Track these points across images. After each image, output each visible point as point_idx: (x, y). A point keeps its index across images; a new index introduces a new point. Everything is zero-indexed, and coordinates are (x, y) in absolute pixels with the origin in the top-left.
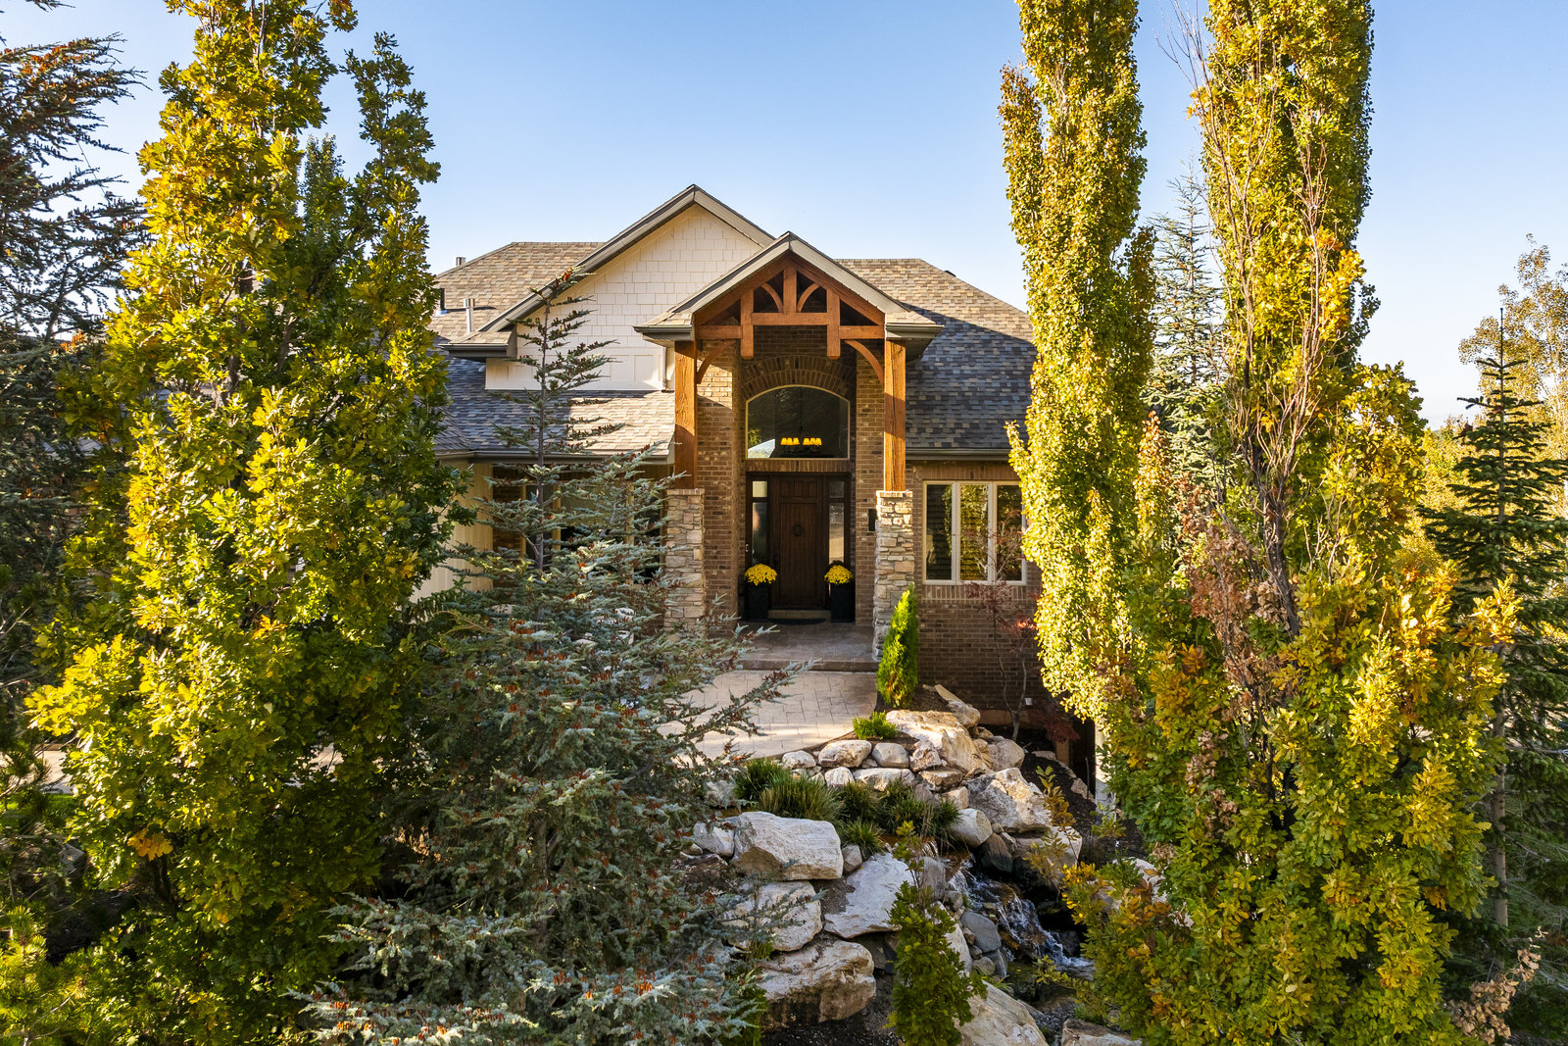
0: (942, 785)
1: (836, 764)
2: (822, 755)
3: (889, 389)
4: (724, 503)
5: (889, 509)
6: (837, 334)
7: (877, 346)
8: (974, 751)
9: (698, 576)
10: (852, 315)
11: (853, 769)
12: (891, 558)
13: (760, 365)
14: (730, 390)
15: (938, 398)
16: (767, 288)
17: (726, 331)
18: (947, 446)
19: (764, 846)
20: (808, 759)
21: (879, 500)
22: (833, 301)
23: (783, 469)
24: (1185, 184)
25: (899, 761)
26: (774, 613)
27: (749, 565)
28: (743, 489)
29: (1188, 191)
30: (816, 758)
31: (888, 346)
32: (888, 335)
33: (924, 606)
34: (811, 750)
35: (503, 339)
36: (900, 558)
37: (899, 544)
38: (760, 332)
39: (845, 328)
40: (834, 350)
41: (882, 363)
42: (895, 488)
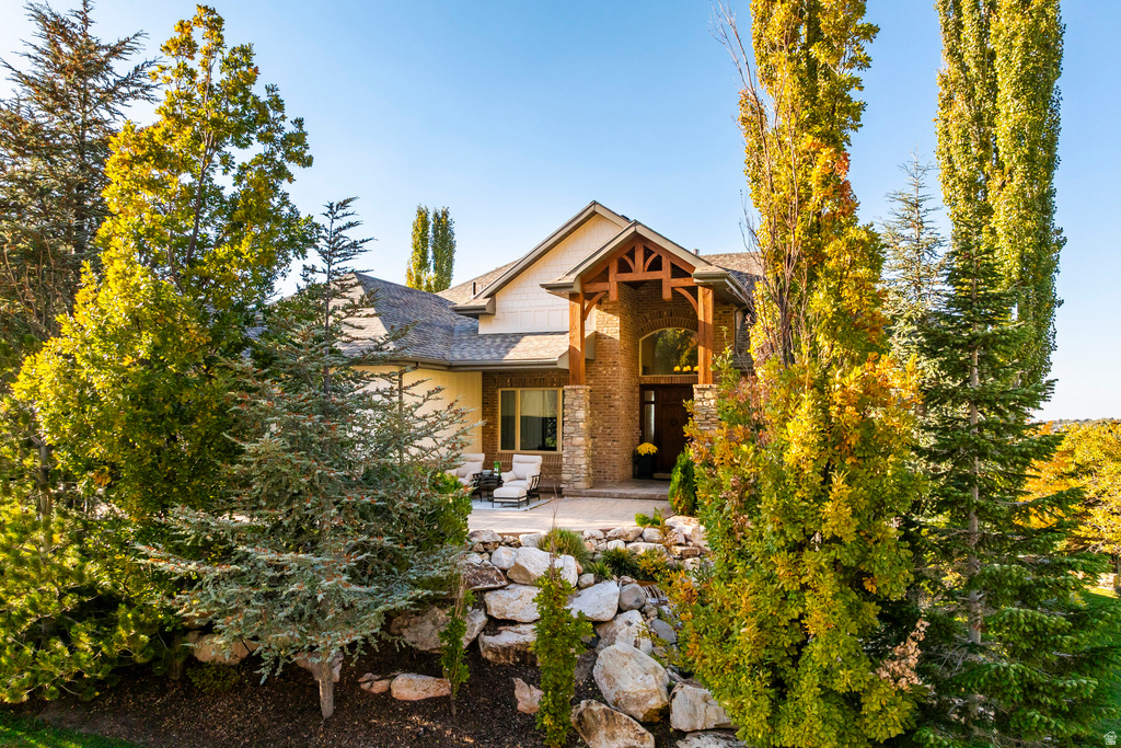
1: (617, 538)
2: (609, 534)
3: (701, 318)
5: (700, 396)
6: (669, 284)
11: (627, 542)
13: (648, 315)
14: (618, 328)
16: (626, 258)
17: (599, 287)
20: (601, 535)
21: (695, 390)
22: (666, 263)
23: (663, 382)
26: (656, 475)
27: (642, 441)
28: (637, 395)
30: (605, 534)
31: (700, 289)
32: (695, 280)
34: (605, 531)
35: (482, 302)
39: (674, 280)
40: (667, 295)
41: (696, 299)
42: (705, 382)
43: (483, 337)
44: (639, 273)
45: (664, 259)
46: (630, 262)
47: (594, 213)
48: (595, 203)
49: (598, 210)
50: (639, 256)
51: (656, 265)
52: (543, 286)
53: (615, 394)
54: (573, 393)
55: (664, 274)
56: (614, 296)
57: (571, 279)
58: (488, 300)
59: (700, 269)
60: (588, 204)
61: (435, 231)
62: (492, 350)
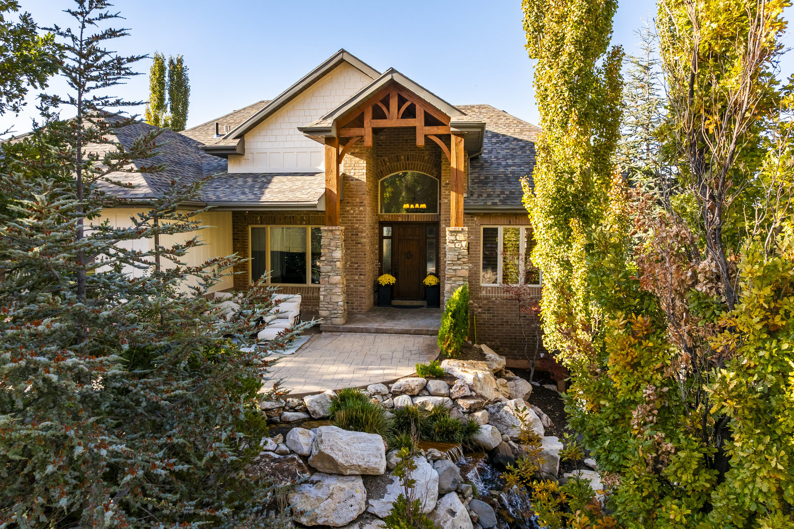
0: (470, 408)
1: (402, 393)
2: (394, 387)
3: (453, 165)
4: (362, 237)
5: (453, 238)
6: (423, 132)
7: (446, 138)
8: (495, 386)
9: (339, 277)
10: (430, 121)
11: (412, 396)
12: (454, 267)
13: (386, 159)
14: (365, 171)
15: (492, 178)
16: (380, 105)
17: (355, 132)
18: (495, 204)
19: (328, 451)
20: (384, 389)
21: (447, 233)
22: (420, 111)
23: (400, 220)
24: (644, 32)
25: (443, 392)
26: (396, 302)
27: (381, 274)
28: (377, 231)
29: (646, 37)
30: (389, 388)
31: (453, 138)
32: (452, 129)
33: (480, 299)
34: (387, 384)
35: (234, 143)
36: (460, 268)
37: (459, 259)
38: (376, 131)
39: (427, 128)
40: (420, 142)
41: (450, 150)
42: (457, 225)
43: (234, 176)
44: (394, 120)
45: (418, 107)
46: (384, 109)
47: (342, 61)
48: (343, 51)
49: (346, 58)
50: (394, 103)
51: (410, 113)
52: (301, 129)
53: (362, 232)
54: (330, 234)
55: (418, 122)
56: (369, 141)
57: (329, 123)
58: (238, 141)
59: (455, 118)
60: (336, 52)
61: (171, 76)
62: (247, 190)
